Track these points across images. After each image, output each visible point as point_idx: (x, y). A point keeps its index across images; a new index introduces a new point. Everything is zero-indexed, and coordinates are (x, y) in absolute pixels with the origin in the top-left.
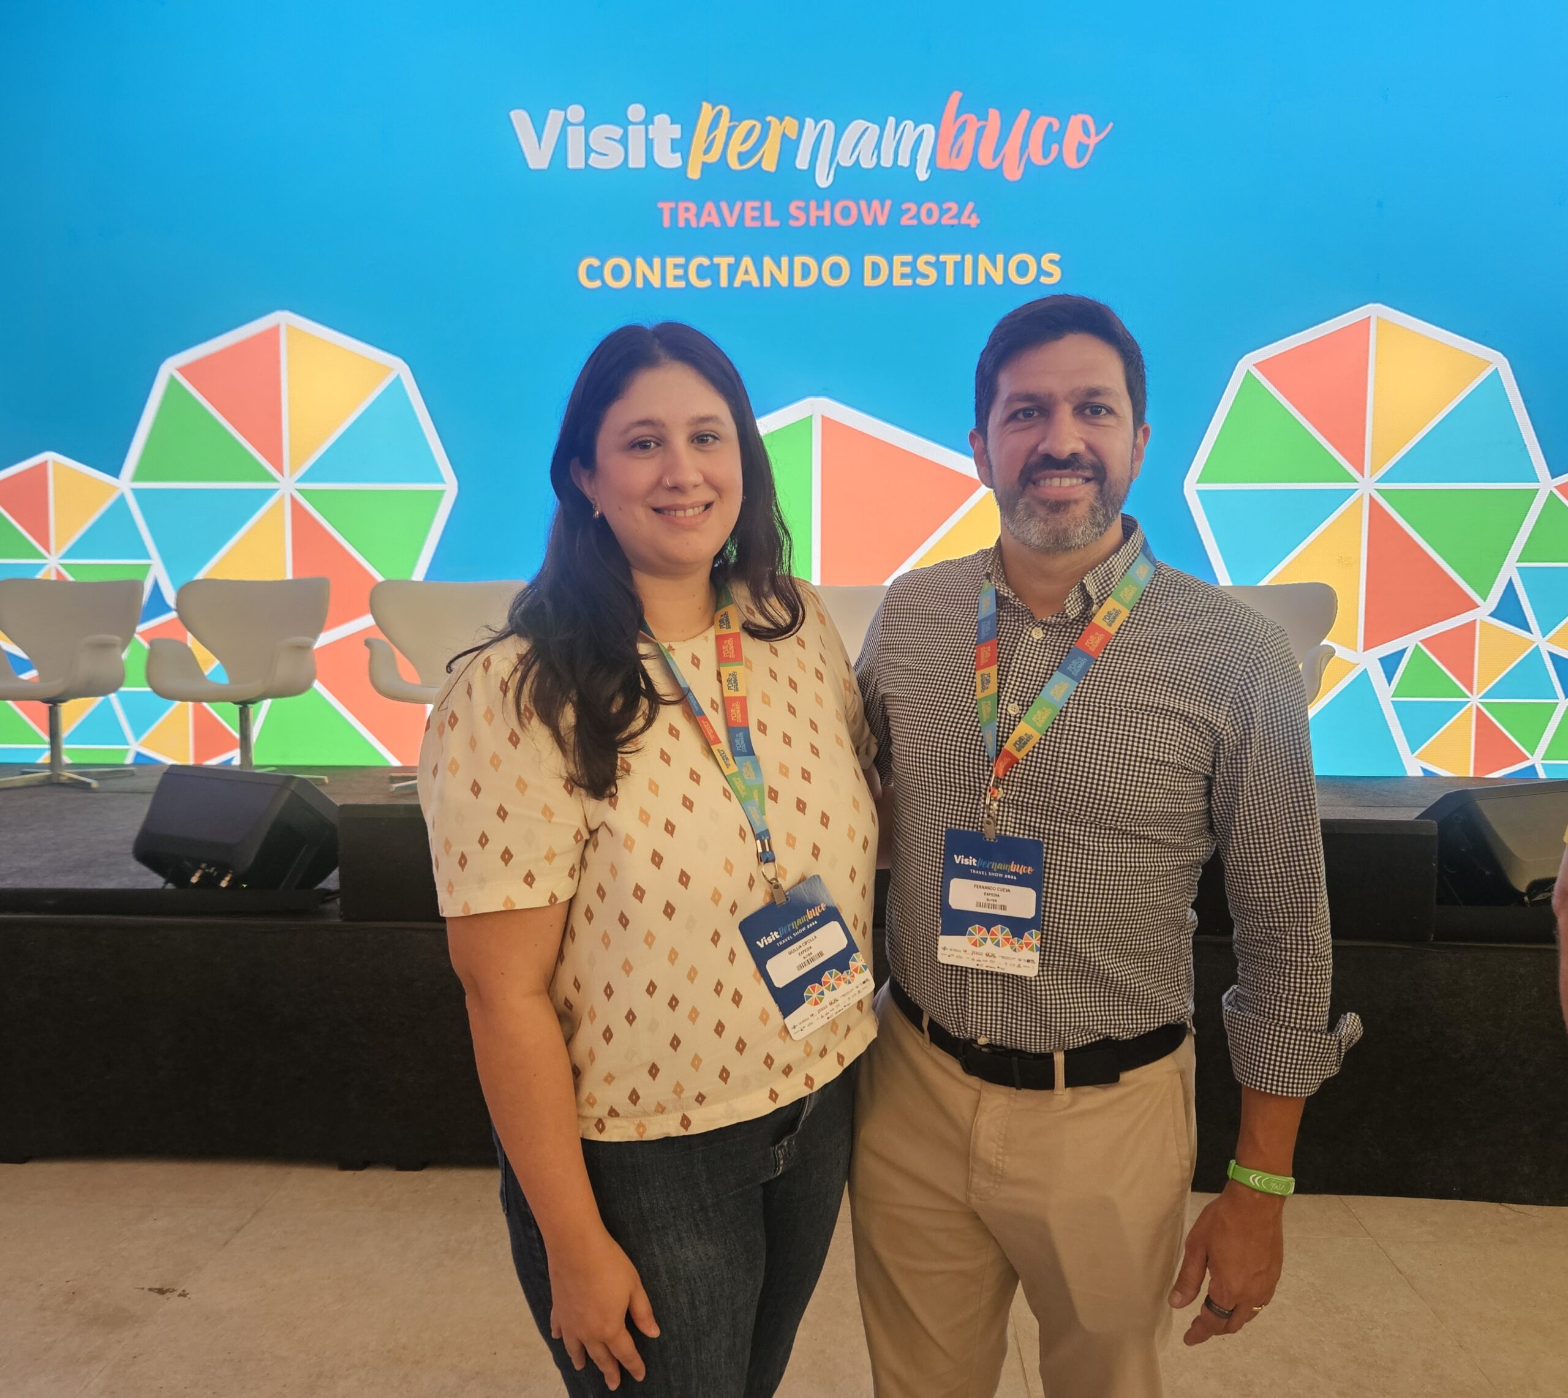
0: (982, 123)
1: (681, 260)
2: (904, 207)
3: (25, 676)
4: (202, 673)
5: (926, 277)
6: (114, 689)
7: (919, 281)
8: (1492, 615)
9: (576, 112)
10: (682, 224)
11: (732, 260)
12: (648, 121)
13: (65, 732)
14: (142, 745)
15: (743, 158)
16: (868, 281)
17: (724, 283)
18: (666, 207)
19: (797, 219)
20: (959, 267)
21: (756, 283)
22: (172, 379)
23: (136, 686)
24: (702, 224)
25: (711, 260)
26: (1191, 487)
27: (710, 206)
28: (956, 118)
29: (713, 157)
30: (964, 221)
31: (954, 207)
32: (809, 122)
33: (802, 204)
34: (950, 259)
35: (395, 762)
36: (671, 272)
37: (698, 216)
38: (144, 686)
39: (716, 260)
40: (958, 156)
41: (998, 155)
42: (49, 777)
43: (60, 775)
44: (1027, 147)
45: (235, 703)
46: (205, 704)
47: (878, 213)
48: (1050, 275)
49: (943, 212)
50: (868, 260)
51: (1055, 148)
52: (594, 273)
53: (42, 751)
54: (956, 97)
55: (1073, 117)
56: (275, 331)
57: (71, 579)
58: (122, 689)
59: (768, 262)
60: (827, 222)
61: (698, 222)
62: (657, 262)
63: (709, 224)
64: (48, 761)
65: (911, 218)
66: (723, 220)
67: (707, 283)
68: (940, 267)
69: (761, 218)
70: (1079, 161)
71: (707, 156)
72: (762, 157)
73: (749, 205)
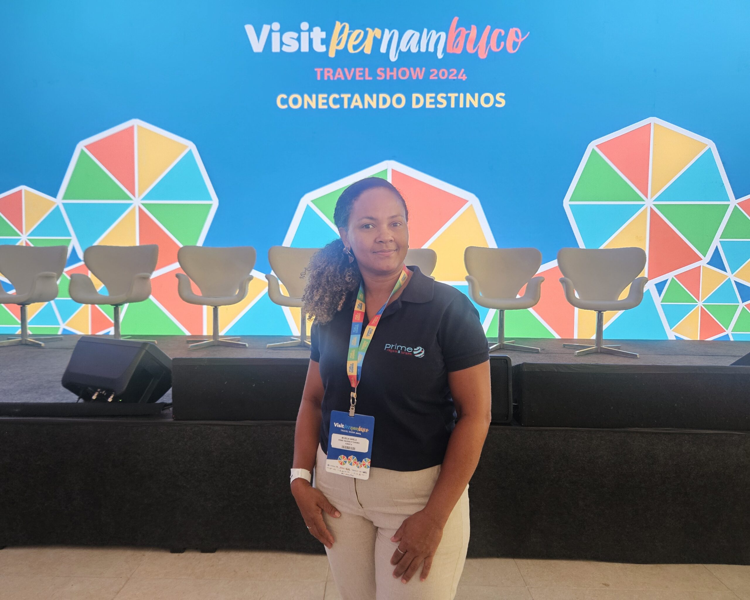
0: (469, 32)
1: (325, 96)
2: (431, 71)
3: (10, 292)
4: (96, 291)
5: (441, 104)
6: (53, 299)
7: (439, 106)
8: (708, 264)
9: (276, 26)
10: (326, 78)
11: (349, 96)
12: (310, 30)
13: (29, 319)
14: (66, 325)
15: (355, 47)
16: (414, 106)
17: (346, 106)
18: (319, 70)
19: (381, 76)
20: (457, 99)
21: (361, 107)
22: (82, 151)
23: (64, 297)
24: (336, 79)
25: (340, 96)
26: (567, 203)
27: (339, 70)
28: (456, 30)
29: (341, 47)
30: (459, 77)
31: (455, 71)
32: (387, 31)
33: (383, 69)
34: (453, 96)
35: (188, 333)
36: (321, 101)
37: (334, 75)
38: (68, 297)
39: (342, 96)
40: (457, 47)
41: (476, 47)
42: (20, 341)
43: (26, 340)
44: (489, 43)
45: (112, 305)
46: (96, 306)
47: (419, 74)
48: (500, 103)
49: (449, 74)
50: (414, 96)
51: (503, 43)
52: (284, 101)
53: (17, 328)
54: (456, 19)
55: (511, 29)
56: (132, 128)
57: (32, 245)
58: (57, 299)
59: (367, 97)
60: (395, 78)
61: (334, 77)
62: (314, 96)
63: (339, 79)
64: (20, 333)
65: (434, 76)
66: (345, 77)
67: (338, 106)
68: (448, 99)
69: (364, 76)
70: (514, 50)
71: (338, 47)
72: (364, 47)
73: (358, 69)
